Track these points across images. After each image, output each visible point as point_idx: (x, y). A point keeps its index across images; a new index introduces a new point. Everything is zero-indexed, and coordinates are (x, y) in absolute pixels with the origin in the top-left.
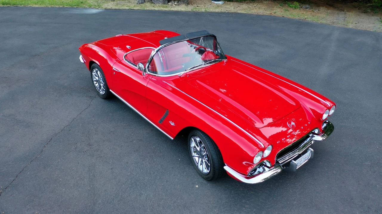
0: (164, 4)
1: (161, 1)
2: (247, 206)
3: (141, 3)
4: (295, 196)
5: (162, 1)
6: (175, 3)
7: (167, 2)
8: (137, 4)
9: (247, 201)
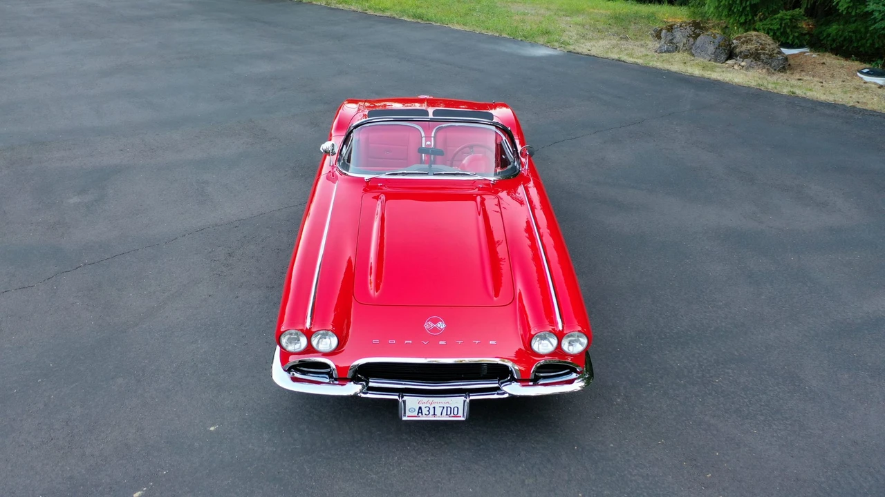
0: (716, 61)
1: (709, 53)
2: (296, 435)
3: (665, 52)
4: (388, 469)
5: (712, 54)
6: (743, 64)
7: (723, 57)
8: (656, 52)
9: (307, 431)
